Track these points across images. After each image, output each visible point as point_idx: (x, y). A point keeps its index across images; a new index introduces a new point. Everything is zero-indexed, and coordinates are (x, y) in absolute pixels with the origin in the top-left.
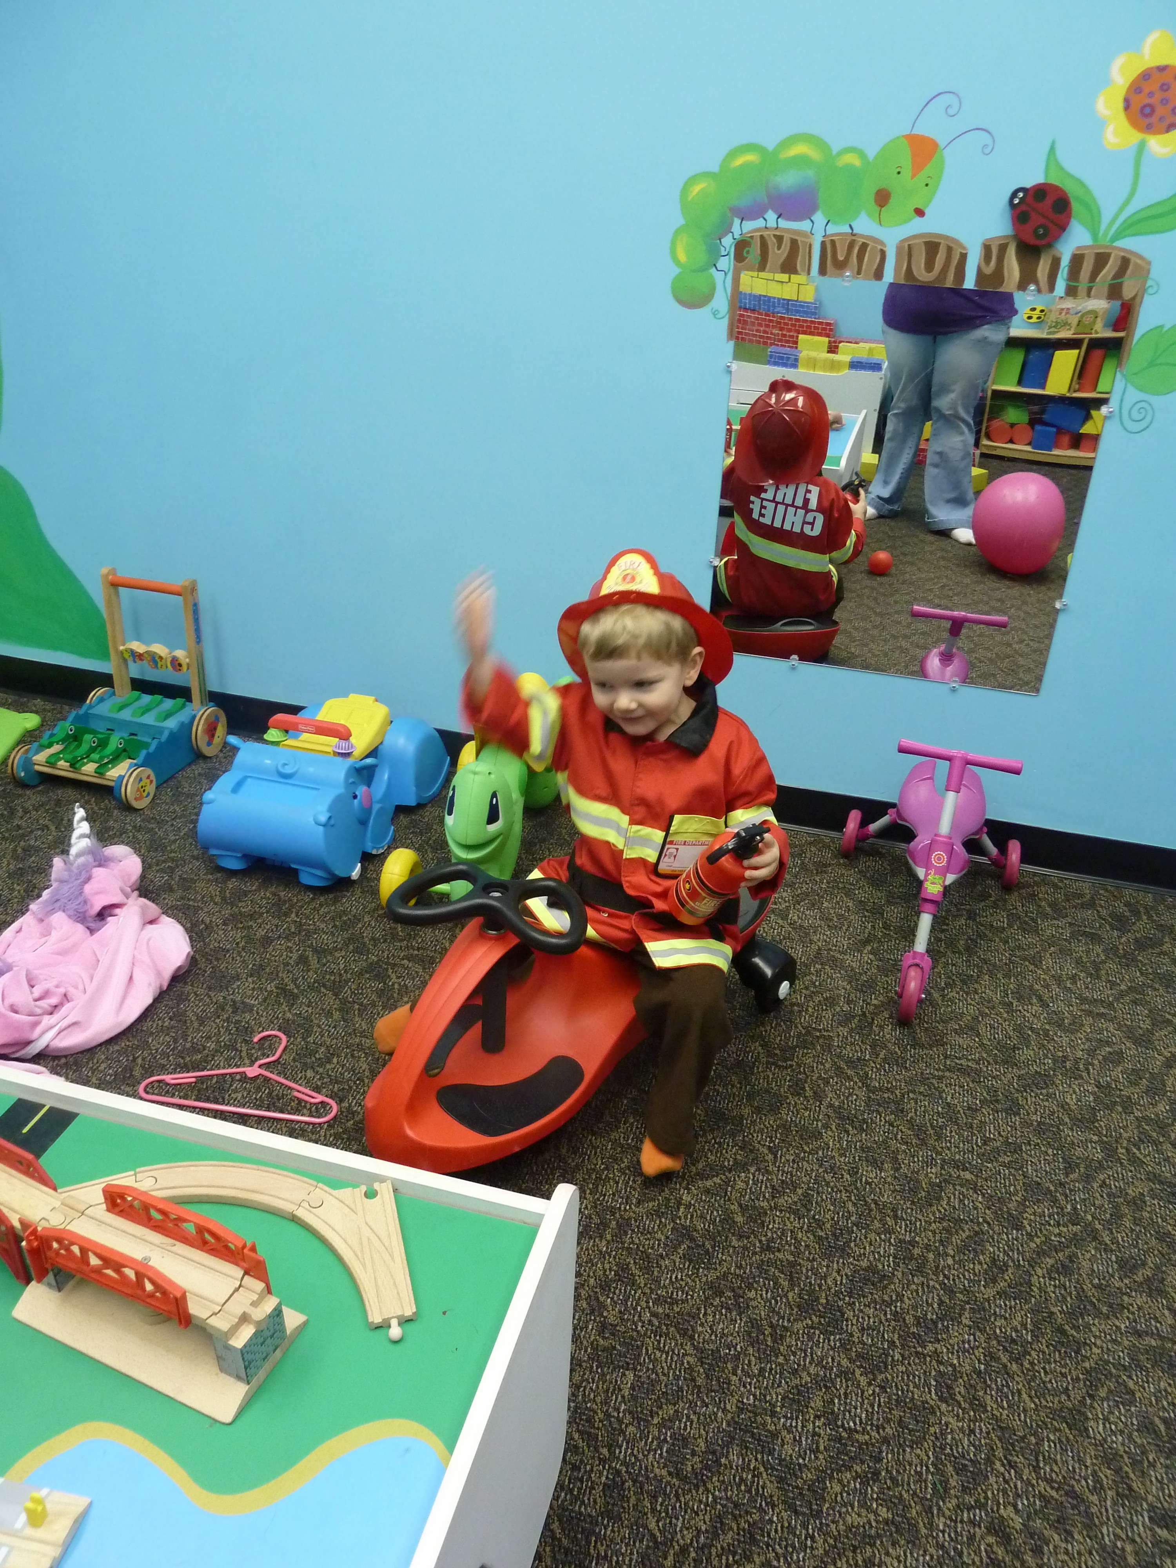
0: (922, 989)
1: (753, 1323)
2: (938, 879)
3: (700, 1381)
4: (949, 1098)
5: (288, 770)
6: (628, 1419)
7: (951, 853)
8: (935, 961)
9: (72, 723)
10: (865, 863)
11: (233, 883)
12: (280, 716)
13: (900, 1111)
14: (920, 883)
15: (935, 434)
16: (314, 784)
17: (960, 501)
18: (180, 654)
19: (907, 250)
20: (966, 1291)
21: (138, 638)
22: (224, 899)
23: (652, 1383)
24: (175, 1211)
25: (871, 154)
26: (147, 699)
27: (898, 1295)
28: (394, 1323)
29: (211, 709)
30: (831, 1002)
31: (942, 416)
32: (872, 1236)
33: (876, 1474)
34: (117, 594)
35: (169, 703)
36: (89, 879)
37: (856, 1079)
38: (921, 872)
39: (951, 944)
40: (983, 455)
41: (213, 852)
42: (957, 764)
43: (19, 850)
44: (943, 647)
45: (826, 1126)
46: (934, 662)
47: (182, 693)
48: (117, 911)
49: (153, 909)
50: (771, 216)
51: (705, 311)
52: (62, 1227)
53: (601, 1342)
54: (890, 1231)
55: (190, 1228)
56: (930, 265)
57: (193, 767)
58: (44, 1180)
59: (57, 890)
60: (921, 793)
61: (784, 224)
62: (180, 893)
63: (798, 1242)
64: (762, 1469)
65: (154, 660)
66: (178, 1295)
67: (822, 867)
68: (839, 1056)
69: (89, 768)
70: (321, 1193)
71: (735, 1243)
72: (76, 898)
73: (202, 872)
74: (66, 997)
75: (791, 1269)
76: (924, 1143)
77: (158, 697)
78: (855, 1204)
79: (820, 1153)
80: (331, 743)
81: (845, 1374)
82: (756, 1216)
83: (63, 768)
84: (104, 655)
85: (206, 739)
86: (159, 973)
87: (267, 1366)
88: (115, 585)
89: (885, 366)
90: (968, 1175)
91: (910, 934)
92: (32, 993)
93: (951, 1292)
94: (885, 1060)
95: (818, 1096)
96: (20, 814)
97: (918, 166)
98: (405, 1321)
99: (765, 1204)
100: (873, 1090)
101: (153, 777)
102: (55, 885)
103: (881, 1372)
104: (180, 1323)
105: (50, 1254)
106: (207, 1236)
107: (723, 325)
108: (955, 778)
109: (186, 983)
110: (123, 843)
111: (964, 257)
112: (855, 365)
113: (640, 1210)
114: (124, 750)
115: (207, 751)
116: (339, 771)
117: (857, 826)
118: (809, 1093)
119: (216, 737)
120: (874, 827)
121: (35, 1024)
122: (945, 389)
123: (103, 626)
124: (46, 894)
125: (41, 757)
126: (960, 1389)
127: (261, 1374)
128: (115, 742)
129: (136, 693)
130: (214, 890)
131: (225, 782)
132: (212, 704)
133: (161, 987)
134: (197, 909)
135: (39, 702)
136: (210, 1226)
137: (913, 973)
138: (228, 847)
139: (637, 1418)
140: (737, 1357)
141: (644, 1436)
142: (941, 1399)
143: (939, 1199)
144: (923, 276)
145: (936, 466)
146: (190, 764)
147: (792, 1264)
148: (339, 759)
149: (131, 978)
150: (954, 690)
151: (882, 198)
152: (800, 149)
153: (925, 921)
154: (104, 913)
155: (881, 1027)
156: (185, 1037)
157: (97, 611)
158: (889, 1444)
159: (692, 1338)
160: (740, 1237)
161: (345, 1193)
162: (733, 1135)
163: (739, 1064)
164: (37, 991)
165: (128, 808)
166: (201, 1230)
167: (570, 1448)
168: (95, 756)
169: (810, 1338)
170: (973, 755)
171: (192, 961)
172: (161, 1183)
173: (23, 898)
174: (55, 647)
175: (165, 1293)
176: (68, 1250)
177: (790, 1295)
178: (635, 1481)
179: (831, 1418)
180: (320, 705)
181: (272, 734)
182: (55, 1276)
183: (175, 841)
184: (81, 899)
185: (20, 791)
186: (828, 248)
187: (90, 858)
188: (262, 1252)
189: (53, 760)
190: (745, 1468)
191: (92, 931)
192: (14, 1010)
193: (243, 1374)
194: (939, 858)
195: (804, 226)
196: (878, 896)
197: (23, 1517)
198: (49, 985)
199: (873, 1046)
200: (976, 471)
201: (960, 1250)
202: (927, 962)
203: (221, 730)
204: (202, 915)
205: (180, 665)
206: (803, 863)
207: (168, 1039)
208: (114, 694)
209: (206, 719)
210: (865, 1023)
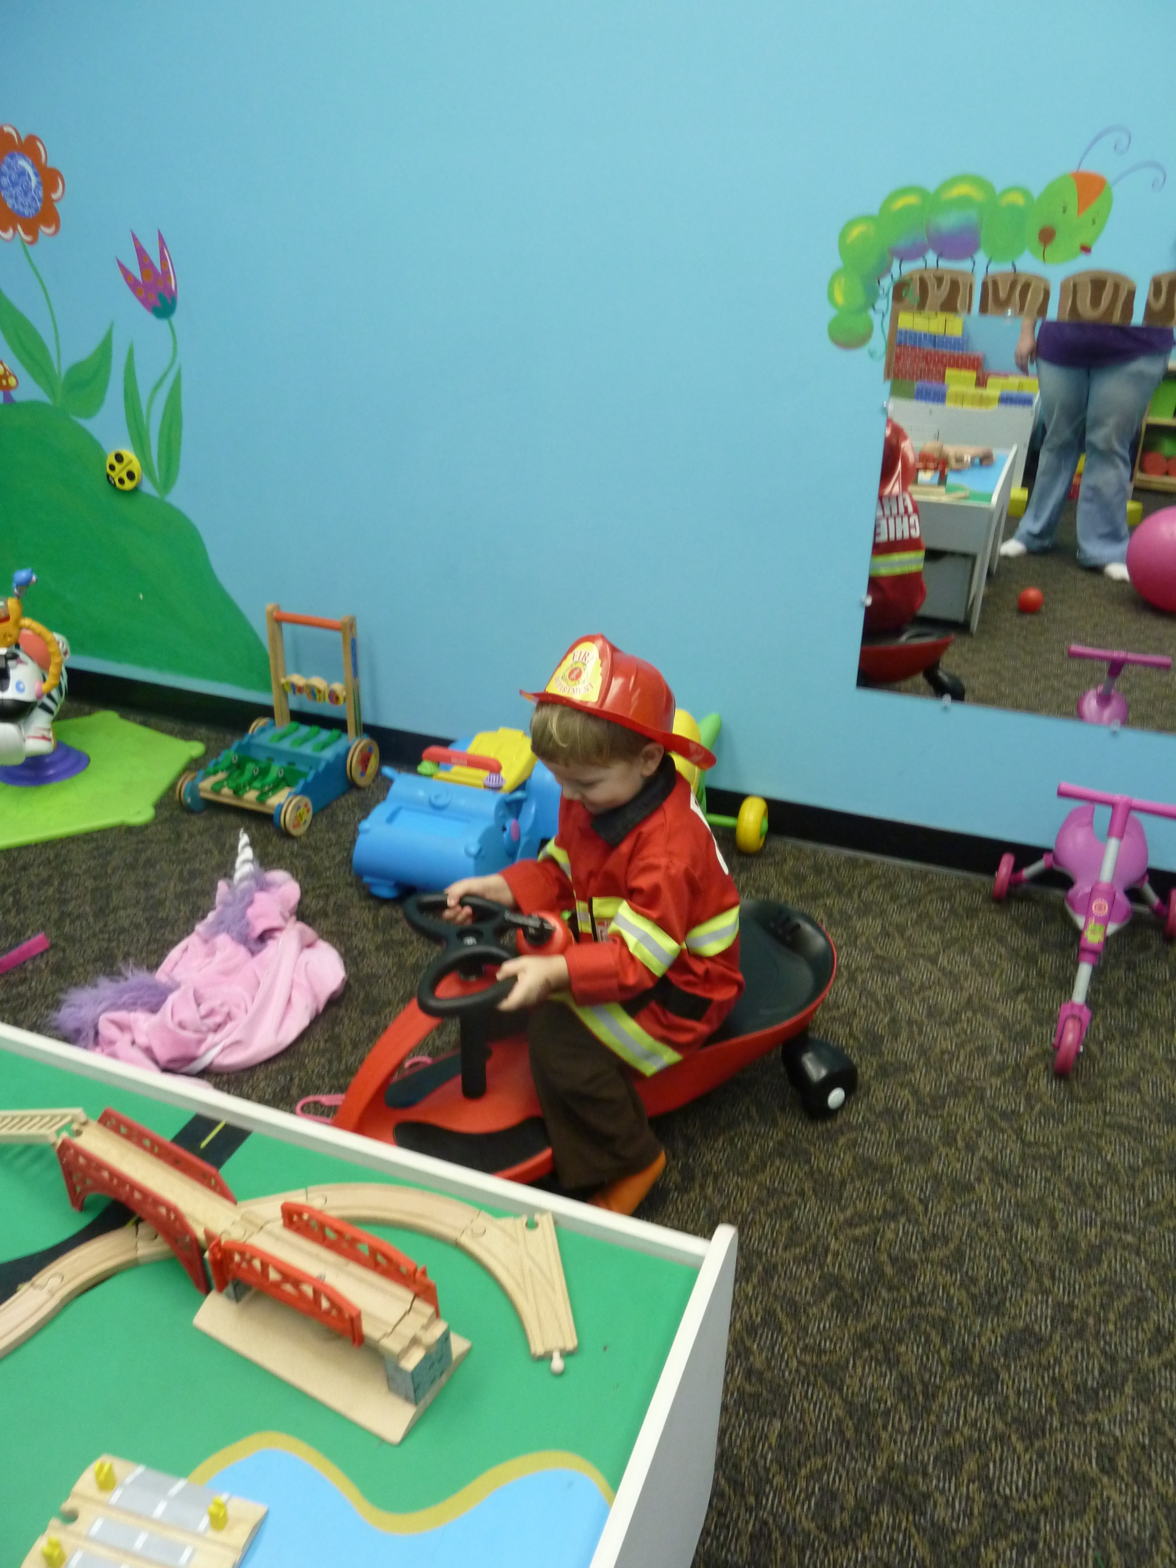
0: (1079, 1042)
1: (904, 1379)
2: (1099, 928)
3: (849, 1434)
4: (1109, 1157)
5: (440, 802)
6: (774, 1468)
7: (1112, 902)
8: (1094, 1014)
9: (237, 751)
10: (1018, 909)
11: (384, 911)
12: (434, 750)
13: (1057, 1168)
14: (1078, 934)
15: (1089, 468)
16: (465, 816)
17: (1114, 536)
18: (338, 687)
19: (1072, 288)
20: (1127, 1359)
21: (298, 671)
22: (376, 926)
23: (800, 1435)
24: (349, 1232)
25: (1036, 193)
26: (305, 730)
27: (1055, 1360)
28: (556, 1355)
29: (365, 741)
30: (983, 1051)
31: (1094, 449)
32: (1028, 1296)
33: (1033, 1545)
34: (281, 629)
35: (325, 735)
36: (251, 902)
37: (1010, 1131)
38: (1080, 921)
39: (1110, 995)
40: (1136, 489)
41: (367, 879)
42: (1120, 811)
43: (185, 873)
44: (1100, 689)
45: (979, 1179)
46: (1091, 704)
47: (337, 724)
48: (277, 934)
49: (310, 933)
50: (931, 258)
51: (861, 353)
52: (243, 1240)
53: (748, 1388)
54: (1047, 1292)
55: (364, 1249)
56: (1096, 301)
57: (347, 796)
58: (224, 1193)
59: (221, 913)
60: (1078, 840)
61: (944, 264)
62: (334, 919)
63: (950, 1299)
64: (913, 1530)
65: (313, 692)
66: (354, 1314)
67: (972, 912)
68: (993, 1107)
69: (251, 796)
70: (483, 1221)
71: (884, 1293)
72: (240, 921)
73: (356, 900)
74: (229, 1017)
75: (944, 1327)
76: (1082, 1202)
77: (315, 729)
78: (1010, 1262)
79: (973, 1207)
80: (481, 776)
81: (1001, 1439)
82: (907, 1269)
83: (226, 795)
84: (267, 688)
85: (360, 769)
86: (315, 997)
87: (435, 1388)
88: (278, 620)
89: (1036, 400)
90: (1129, 1238)
91: (1067, 984)
92: (198, 1010)
93: (1113, 1359)
94: (1041, 1113)
95: (971, 1148)
96: (186, 837)
97: (1085, 202)
98: (566, 1354)
99: (916, 1257)
100: (1030, 1144)
101: (310, 805)
102: (219, 908)
103: (1038, 1438)
104: (354, 1341)
105: (233, 1267)
106: (380, 1258)
107: (880, 366)
108: (1117, 827)
109: (340, 1007)
110: (281, 868)
111: (1131, 295)
112: (1006, 400)
113: (788, 1255)
114: (284, 779)
115: (361, 781)
116: (490, 804)
117: (1010, 872)
118: (960, 1143)
119: (369, 767)
120: (1028, 872)
121: (200, 1042)
122: (1099, 423)
123: (267, 661)
124: (211, 916)
125: (206, 784)
126: (1122, 1462)
127: (428, 1398)
128: (275, 771)
129: (295, 724)
130: (367, 916)
131: (380, 812)
132: (365, 735)
133: (317, 1010)
134: (350, 936)
135: (203, 731)
136: (384, 1249)
137: (1070, 1024)
138: (381, 874)
139: (784, 1468)
140: (887, 1413)
141: (792, 1486)
142: (1102, 1470)
143: (1099, 1262)
144: (1088, 312)
145: (1088, 500)
146: (344, 794)
147: (945, 1321)
148: (490, 793)
149: (289, 1000)
150: (1114, 733)
151: (1047, 236)
152: (962, 190)
153: (1084, 971)
154: (265, 937)
155: (1036, 1080)
156: (340, 1060)
157: (260, 645)
158: (1047, 1514)
159: (840, 1390)
160: (890, 1289)
161: (507, 1223)
162: (882, 1183)
163: (888, 1111)
164: (204, 1009)
165: (286, 835)
166: (374, 1251)
167: (717, 1493)
168: (257, 784)
169: (964, 1397)
170: (1137, 801)
171: (347, 985)
172: (331, 1203)
173: (188, 920)
174: (219, 678)
175: (340, 1311)
176: (249, 1262)
177: (943, 1353)
178: (782, 1533)
179: (987, 1484)
180: (470, 739)
181: (426, 767)
182: (235, 1288)
183: (330, 868)
184: (243, 922)
185: (185, 816)
186: (990, 289)
187: (252, 883)
188: (432, 1277)
189: (217, 787)
190: (896, 1527)
191: (253, 953)
192: (182, 1025)
193: (412, 1394)
194: (1100, 906)
195: (964, 265)
196: (1034, 943)
197: (205, 1521)
198: (214, 1003)
199: (1028, 1097)
200: (1131, 506)
201: (1121, 1317)
202: (1086, 1014)
203: (373, 762)
204: (355, 941)
205: (337, 698)
206: (952, 907)
207: (323, 1061)
208: (274, 724)
209: (361, 751)
210: (1020, 1075)
